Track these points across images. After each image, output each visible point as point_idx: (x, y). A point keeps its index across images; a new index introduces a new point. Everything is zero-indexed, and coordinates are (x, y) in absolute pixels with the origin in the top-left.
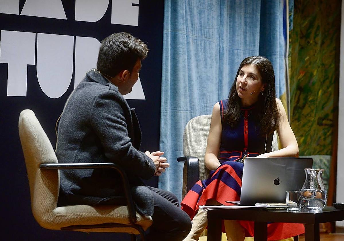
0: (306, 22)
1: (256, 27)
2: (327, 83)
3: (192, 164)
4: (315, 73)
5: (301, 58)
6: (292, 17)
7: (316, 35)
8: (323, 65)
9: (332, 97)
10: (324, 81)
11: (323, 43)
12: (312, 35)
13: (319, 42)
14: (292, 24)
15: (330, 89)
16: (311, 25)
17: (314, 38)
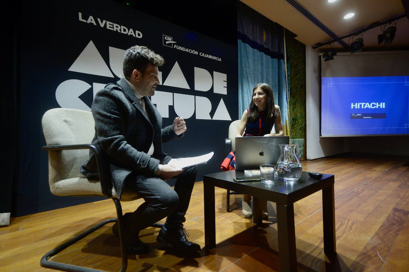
0: (295, 100)
1: (276, 99)
2: (302, 118)
3: (227, 143)
4: (298, 115)
5: (293, 111)
6: (289, 97)
7: (298, 104)
8: (301, 113)
9: (304, 122)
10: (301, 117)
11: (300, 106)
12: (297, 104)
13: (299, 106)
14: (289, 99)
15: (303, 120)
16: (296, 101)
17: (298, 105)
